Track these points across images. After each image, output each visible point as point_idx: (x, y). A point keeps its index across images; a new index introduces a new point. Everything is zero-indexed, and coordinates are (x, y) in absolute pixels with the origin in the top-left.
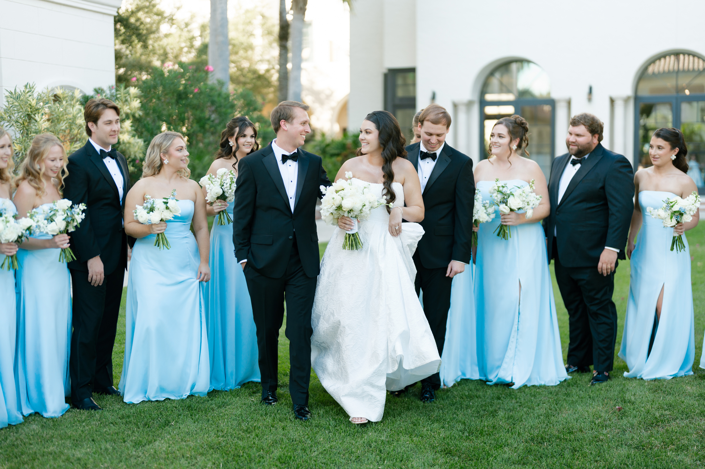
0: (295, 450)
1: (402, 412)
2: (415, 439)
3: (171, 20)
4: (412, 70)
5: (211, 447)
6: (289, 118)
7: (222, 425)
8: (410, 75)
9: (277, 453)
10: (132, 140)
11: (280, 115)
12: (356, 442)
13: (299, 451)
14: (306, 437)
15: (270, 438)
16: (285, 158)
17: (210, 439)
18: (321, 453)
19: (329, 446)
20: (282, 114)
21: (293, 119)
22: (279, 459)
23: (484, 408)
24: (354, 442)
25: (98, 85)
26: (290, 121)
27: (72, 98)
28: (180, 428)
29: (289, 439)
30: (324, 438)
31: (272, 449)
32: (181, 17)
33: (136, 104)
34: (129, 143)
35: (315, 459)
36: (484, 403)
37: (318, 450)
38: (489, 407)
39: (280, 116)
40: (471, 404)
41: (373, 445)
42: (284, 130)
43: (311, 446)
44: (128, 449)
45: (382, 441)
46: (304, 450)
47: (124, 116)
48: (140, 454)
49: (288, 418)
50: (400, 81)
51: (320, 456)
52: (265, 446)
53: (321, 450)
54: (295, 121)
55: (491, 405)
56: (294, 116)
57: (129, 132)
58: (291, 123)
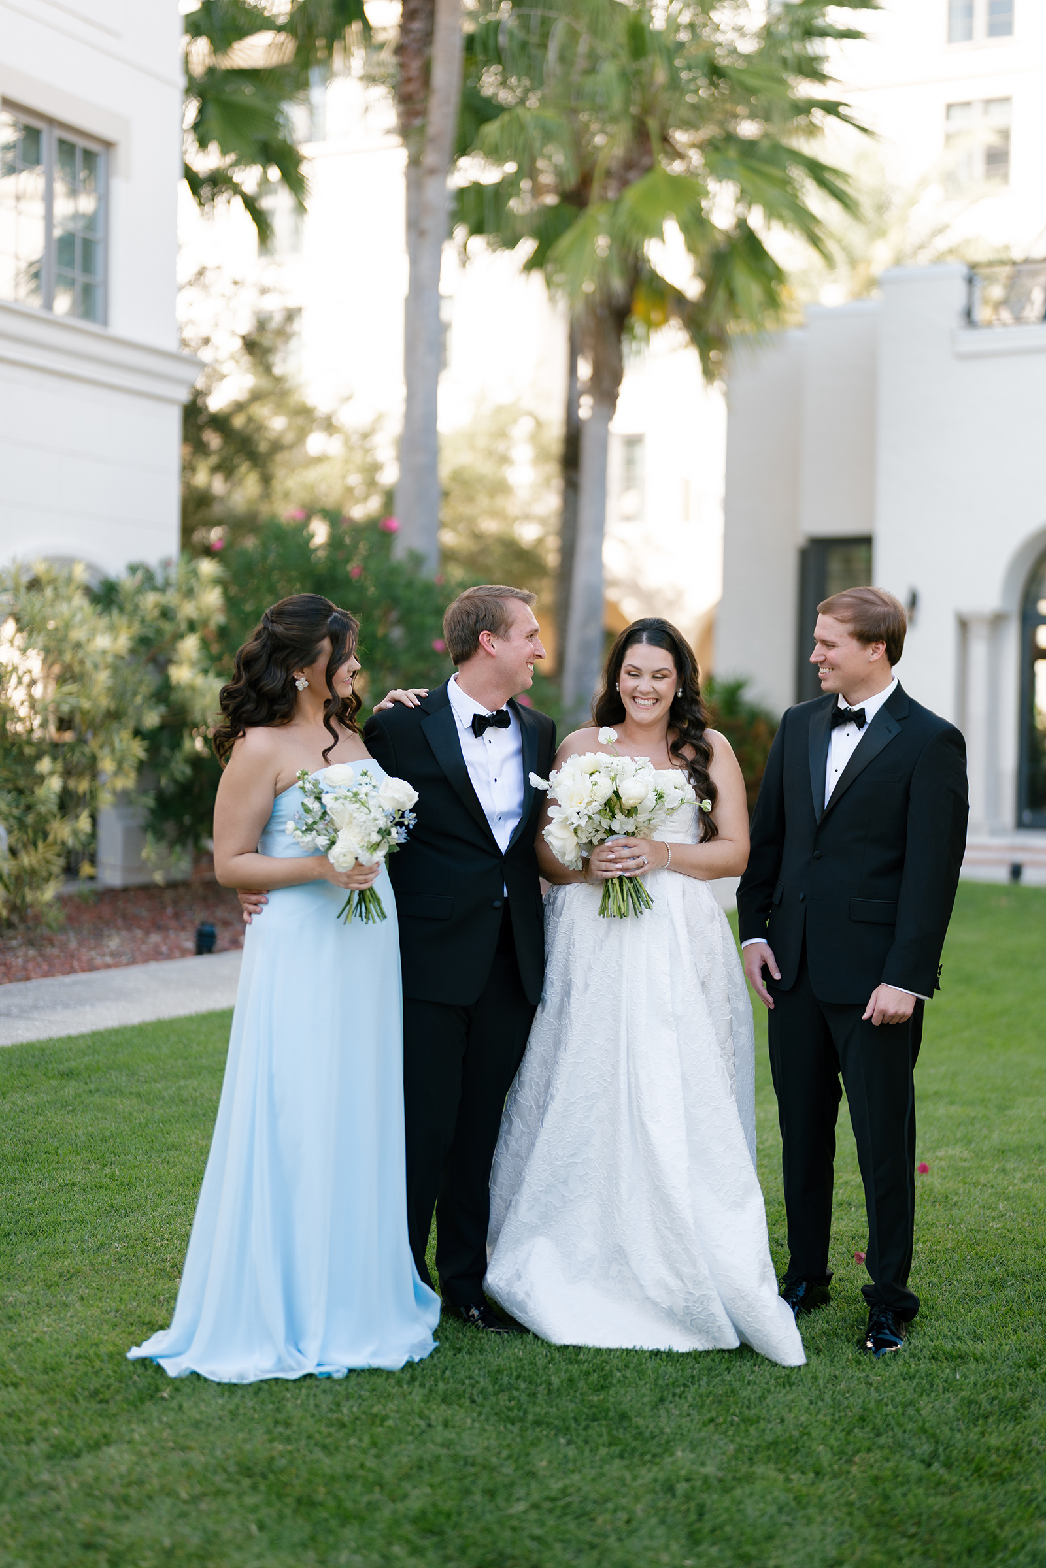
0: (467, 1492)
1: (769, 1391)
2: (794, 1477)
3: (329, 426)
4: (866, 541)
5: (247, 1471)
6: (500, 625)
7: (289, 1405)
8: (860, 552)
9: (417, 1499)
10: (200, 681)
11: (477, 621)
12: (635, 1479)
13: (478, 1497)
14: (505, 1453)
15: (407, 1452)
16: (479, 725)
17: (247, 1447)
18: (535, 1506)
19: (560, 1485)
20: (481, 616)
21: (509, 626)
22: (419, 1519)
23: (992, 1392)
24: (628, 1476)
25: (136, 556)
26: (502, 632)
27: (69, 580)
28: (181, 1407)
29: (455, 1458)
30: (550, 1462)
31: (407, 1486)
32: (351, 418)
33: (212, 598)
34: (192, 688)
35: (515, 1523)
36: (992, 1377)
37: (528, 1494)
38: (1004, 1389)
39: (476, 623)
40: (958, 1377)
41: (681, 1487)
42: (489, 654)
43: (512, 1484)
44: (31, 1462)
45: (706, 1479)
46: (491, 1493)
47: (184, 626)
48: (60, 1479)
49: (467, 1395)
50: (835, 565)
51: (533, 1515)
52: (388, 1475)
53: (536, 1497)
54: (513, 632)
55: (1011, 1385)
56: (510, 620)
57: (193, 664)
58: (505, 637)
